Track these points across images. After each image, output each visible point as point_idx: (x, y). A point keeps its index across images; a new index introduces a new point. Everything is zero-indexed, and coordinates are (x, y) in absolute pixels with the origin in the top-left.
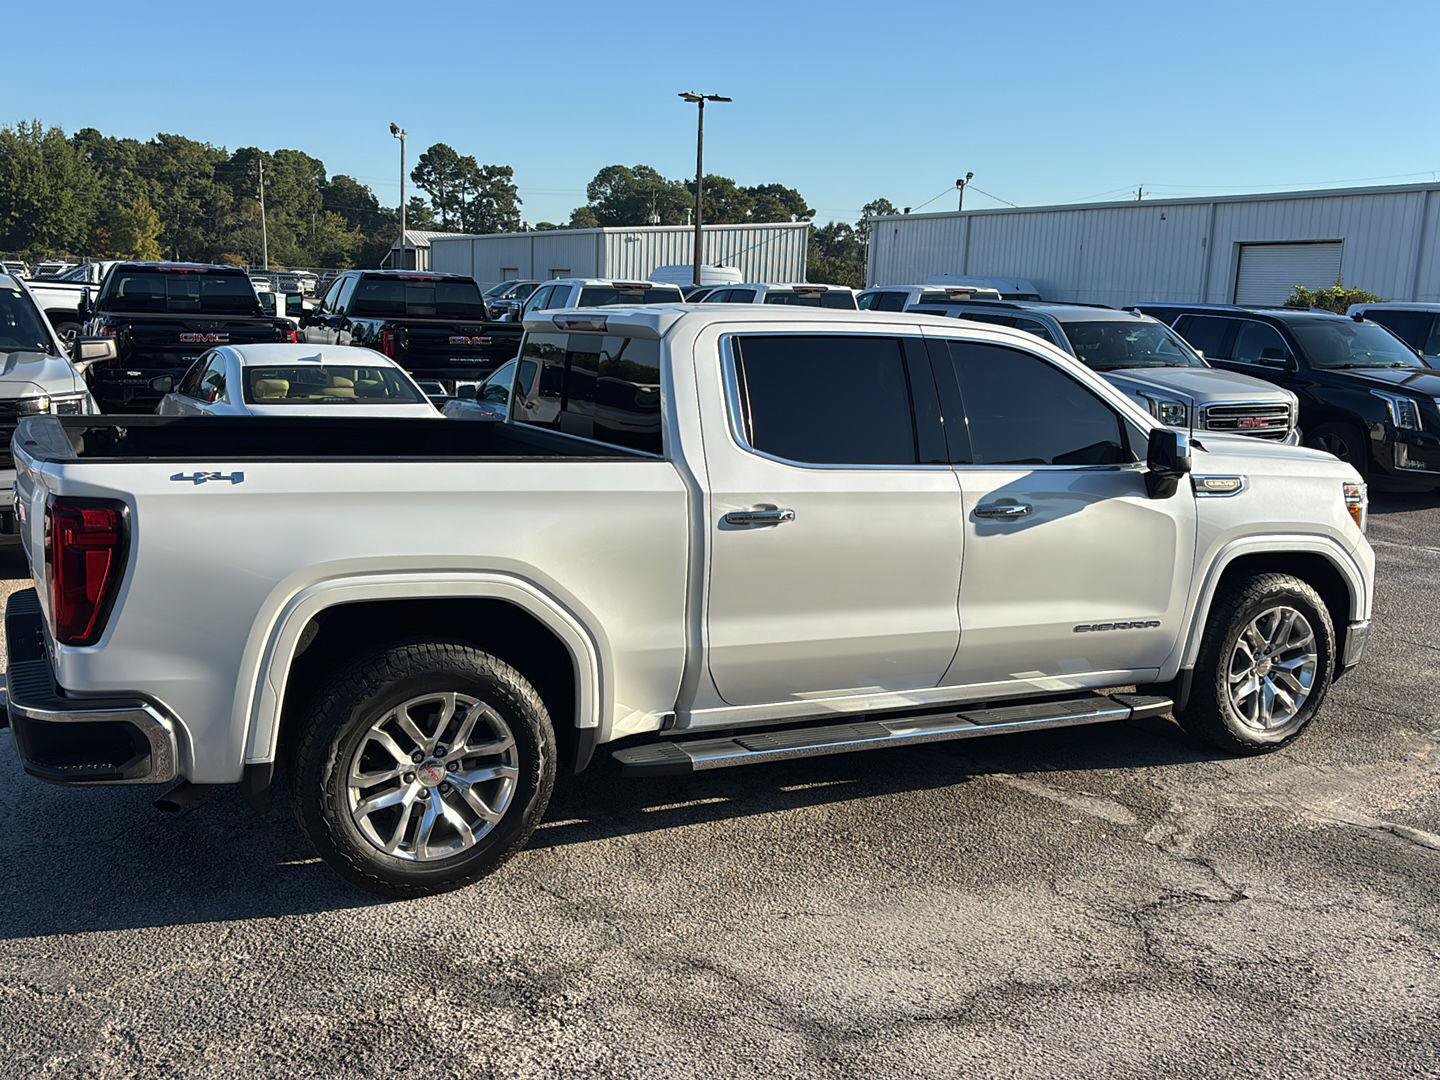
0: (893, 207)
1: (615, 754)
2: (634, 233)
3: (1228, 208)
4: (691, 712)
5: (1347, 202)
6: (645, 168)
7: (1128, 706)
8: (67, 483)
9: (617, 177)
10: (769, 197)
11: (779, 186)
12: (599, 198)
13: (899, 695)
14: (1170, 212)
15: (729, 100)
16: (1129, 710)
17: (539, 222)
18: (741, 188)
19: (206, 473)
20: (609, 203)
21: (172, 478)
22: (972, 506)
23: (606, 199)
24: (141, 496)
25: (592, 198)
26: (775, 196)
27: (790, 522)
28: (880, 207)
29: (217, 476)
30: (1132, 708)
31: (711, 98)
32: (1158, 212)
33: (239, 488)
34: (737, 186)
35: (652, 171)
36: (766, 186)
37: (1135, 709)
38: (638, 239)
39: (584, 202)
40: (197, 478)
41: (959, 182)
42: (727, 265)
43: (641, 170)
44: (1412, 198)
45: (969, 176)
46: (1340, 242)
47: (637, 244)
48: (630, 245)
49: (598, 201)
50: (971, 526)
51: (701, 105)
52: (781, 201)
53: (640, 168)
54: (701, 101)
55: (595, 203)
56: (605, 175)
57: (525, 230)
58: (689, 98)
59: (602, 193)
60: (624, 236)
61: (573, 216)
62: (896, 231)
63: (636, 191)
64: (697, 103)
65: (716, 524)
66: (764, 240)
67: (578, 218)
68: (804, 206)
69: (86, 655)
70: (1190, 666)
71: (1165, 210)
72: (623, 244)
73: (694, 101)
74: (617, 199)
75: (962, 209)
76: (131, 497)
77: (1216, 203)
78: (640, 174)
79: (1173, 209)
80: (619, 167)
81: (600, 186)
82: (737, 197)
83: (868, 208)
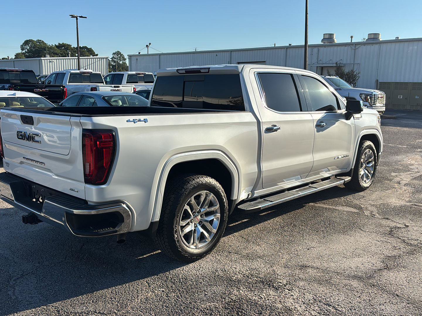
0: (122, 54)
1: (239, 207)
2: (52, 59)
3: (235, 53)
4: (255, 192)
5: (266, 51)
6: (40, 40)
7: (343, 180)
8: (94, 124)
9: (31, 43)
10: (83, 50)
11: (86, 47)
12: (25, 50)
13: (298, 182)
14: (218, 54)
15: (86, 18)
16: (344, 181)
17: (3, 58)
18: (74, 47)
19: (136, 119)
20: (29, 51)
21: (127, 121)
22: (315, 124)
23: (27, 50)
24: (119, 128)
25: (22, 49)
26: (85, 50)
27: (279, 130)
28: (118, 53)
29: (140, 120)
30: (344, 180)
31: (80, 17)
32: (215, 54)
33: (147, 124)
34: (72, 47)
35: (43, 41)
36: (82, 47)
37: (346, 180)
38: (53, 62)
39: (20, 51)
40: (134, 121)
41: (147, 46)
42: (87, 69)
43: (39, 41)
44: (283, 50)
45: (150, 44)
46: (265, 62)
47: (53, 63)
48: (51, 63)
49: (25, 51)
50: (315, 129)
51: (77, 19)
52: (87, 51)
53: (38, 40)
54: (77, 17)
55: (24, 51)
56: (27, 42)
57: (8, 59)
58: (73, 16)
59: (26, 48)
60: (48, 61)
61: (15, 56)
62: (137, 59)
63: (38, 48)
64: (76, 18)
65: (264, 131)
66: (94, 62)
67: (17, 56)
68: (94, 53)
69: (103, 188)
70: (353, 167)
71: (217, 53)
72: (48, 63)
73: (75, 17)
74: (31, 50)
75: (149, 53)
76: (116, 128)
77: (231, 51)
78: (39, 42)
79: (219, 53)
80: (31, 40)
81: (25, 46)
82: (73, 50)
83: (114, 54)
